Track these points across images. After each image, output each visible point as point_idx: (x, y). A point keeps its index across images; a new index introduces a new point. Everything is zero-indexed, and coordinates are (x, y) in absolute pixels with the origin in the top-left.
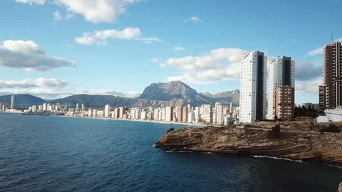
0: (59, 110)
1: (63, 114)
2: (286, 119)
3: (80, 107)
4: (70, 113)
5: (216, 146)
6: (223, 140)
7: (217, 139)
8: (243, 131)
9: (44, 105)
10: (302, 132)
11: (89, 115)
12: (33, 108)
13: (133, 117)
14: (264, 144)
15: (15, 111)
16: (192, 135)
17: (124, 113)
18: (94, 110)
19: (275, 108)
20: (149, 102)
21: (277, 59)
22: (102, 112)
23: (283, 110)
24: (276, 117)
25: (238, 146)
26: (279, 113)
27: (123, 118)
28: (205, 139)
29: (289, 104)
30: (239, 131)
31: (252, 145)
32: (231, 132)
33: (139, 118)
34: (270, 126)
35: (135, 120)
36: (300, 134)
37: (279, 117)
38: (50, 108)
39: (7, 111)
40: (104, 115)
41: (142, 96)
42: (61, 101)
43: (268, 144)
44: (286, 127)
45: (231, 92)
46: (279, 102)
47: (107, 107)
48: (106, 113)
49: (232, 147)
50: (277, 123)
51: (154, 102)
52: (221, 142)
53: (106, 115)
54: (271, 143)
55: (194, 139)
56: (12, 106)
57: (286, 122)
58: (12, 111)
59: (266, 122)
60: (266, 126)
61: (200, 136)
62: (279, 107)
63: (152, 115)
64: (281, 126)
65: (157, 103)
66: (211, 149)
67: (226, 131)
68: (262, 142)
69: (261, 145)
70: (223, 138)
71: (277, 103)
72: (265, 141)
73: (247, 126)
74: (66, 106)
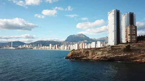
0: (31, 47)
1: (32, 49)
2: (133, 42)
3: (40, 46)
4: (35, 48)
5: (96, 57)
6: (100, 54)
7: (96, 53)
8: (110, 49)
9: (25, 45)
10: (142, 48)
11: (43, 49)
12: (20, 47)
13: (61, 49)
14: (122, 55)
15: (13, 48)
16: (84, 52)
17: (57, 47)
18: (45, 46)
19: (126, 37)
20: (69, 43)
21: (126, 14)
22: (48, 47)
23: (131, 38)
24: (127, 42)
25: (108, 56)
26: (129, 39)
27: (57, 49)
28: (90, 54)
29: (134, 35)
30: (108, 49)
31: (115, 56)
32: (104, 50)
33: (64, 49)
34: (124, 46)
35: (62, 50)
36: (141, 49)
37: (129, 41)
38: (27, 46)
39: (10, 48)
40: (49, 48)
41: (66, 41)
42: (32, 44)
43: (124, 55)
44: (133, 46)
45: (104, 38)
46: (129, 33)
47: (50, 45)
48: (50, 47)
49: (105, 57)
50: (128, 44)
51: (71, 43)
52: (99, 55)
53: (50, 48)
54: (126, 54)
55: (85, 54)
56: (12, 46)
57: (133, 44)
58: (12, 48)
59: (122, 44)
60: (123, 46)
61: (88, 52)
62: (129, 36)
63: (70, 47)
64: (131, 46)
65: (72, 43)
66: (94, 59)
67: (102, 49)
68: (121, 54)
69: (120, 55)
70: (100, 53)
71: (128, 35)
72: (122, 53)
73: (112, 46)
74: (34, 45)
